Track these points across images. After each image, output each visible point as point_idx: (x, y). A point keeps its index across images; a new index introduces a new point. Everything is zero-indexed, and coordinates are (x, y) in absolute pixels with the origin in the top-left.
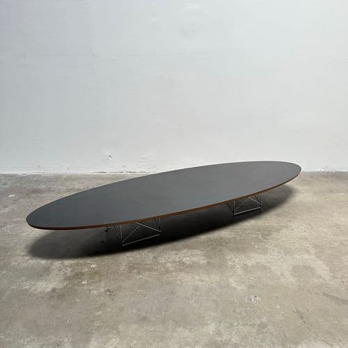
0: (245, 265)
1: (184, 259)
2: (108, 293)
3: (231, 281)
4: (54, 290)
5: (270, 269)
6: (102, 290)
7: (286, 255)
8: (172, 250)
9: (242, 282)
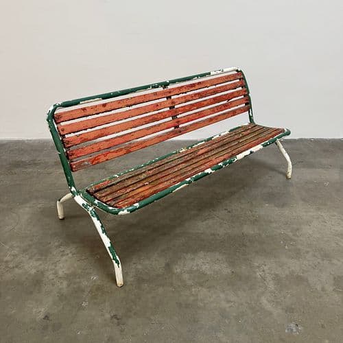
0: (277, 275)
1: (204, 267)
2: (116, 321)
3: (264, 300)
4: (46, 317)
5: (307, 281)
6: (108, 316)
7: (323, 260)
8: (187, 253)
9: (277, 302)
